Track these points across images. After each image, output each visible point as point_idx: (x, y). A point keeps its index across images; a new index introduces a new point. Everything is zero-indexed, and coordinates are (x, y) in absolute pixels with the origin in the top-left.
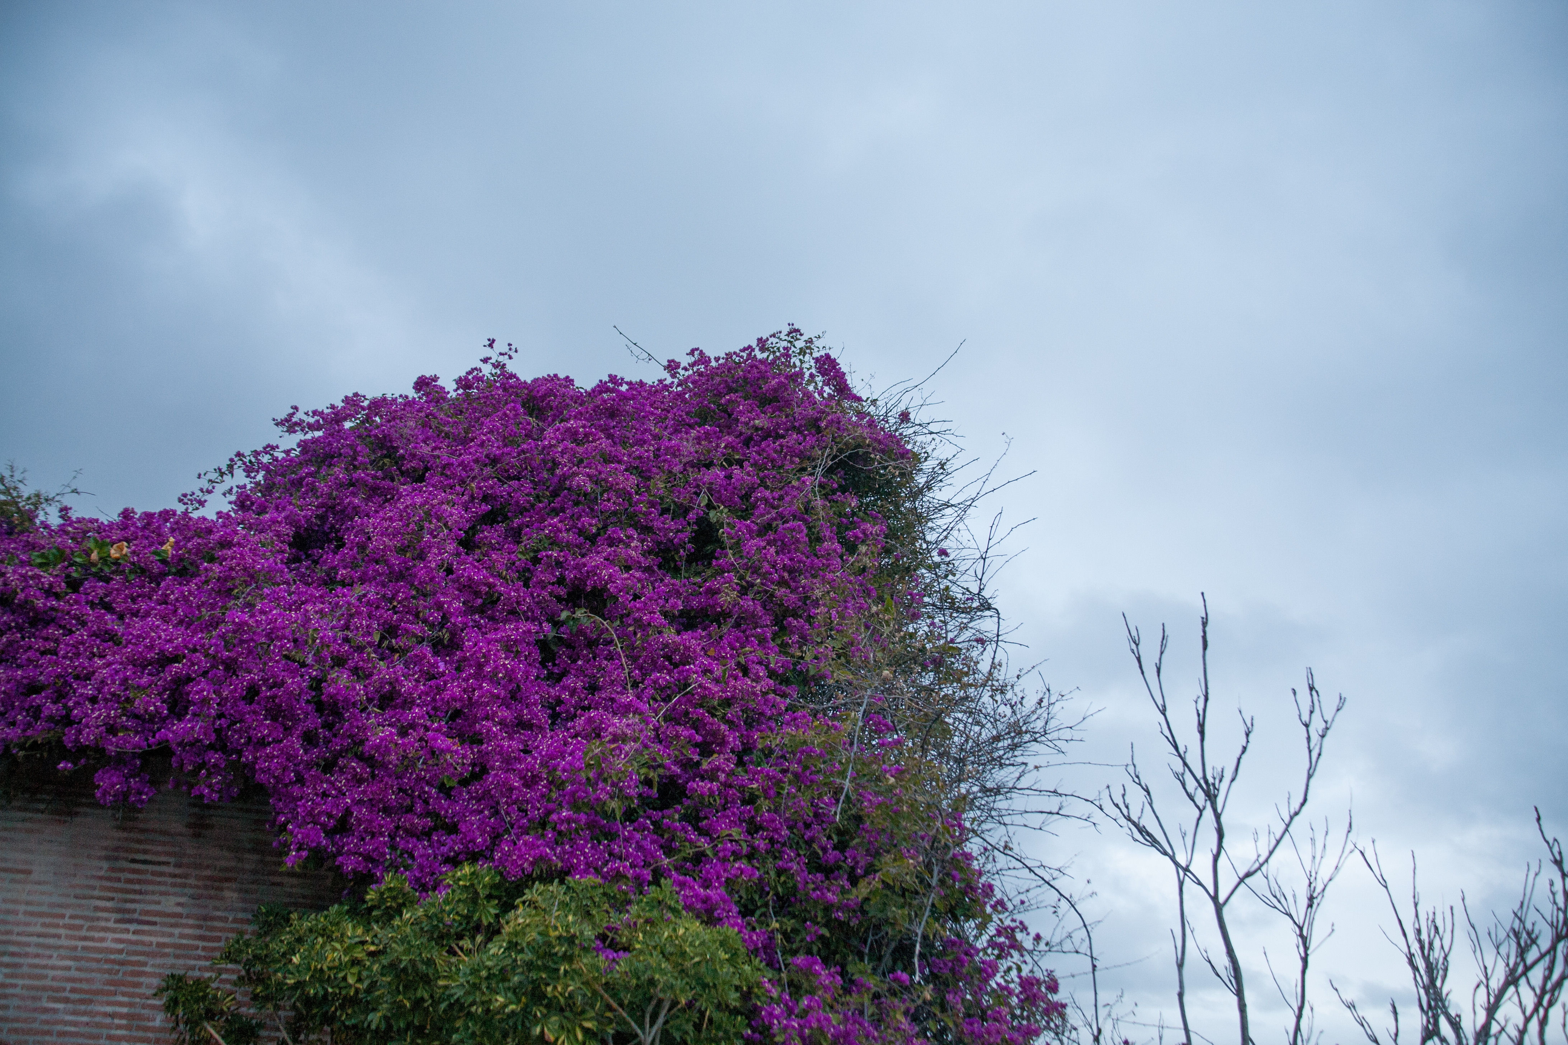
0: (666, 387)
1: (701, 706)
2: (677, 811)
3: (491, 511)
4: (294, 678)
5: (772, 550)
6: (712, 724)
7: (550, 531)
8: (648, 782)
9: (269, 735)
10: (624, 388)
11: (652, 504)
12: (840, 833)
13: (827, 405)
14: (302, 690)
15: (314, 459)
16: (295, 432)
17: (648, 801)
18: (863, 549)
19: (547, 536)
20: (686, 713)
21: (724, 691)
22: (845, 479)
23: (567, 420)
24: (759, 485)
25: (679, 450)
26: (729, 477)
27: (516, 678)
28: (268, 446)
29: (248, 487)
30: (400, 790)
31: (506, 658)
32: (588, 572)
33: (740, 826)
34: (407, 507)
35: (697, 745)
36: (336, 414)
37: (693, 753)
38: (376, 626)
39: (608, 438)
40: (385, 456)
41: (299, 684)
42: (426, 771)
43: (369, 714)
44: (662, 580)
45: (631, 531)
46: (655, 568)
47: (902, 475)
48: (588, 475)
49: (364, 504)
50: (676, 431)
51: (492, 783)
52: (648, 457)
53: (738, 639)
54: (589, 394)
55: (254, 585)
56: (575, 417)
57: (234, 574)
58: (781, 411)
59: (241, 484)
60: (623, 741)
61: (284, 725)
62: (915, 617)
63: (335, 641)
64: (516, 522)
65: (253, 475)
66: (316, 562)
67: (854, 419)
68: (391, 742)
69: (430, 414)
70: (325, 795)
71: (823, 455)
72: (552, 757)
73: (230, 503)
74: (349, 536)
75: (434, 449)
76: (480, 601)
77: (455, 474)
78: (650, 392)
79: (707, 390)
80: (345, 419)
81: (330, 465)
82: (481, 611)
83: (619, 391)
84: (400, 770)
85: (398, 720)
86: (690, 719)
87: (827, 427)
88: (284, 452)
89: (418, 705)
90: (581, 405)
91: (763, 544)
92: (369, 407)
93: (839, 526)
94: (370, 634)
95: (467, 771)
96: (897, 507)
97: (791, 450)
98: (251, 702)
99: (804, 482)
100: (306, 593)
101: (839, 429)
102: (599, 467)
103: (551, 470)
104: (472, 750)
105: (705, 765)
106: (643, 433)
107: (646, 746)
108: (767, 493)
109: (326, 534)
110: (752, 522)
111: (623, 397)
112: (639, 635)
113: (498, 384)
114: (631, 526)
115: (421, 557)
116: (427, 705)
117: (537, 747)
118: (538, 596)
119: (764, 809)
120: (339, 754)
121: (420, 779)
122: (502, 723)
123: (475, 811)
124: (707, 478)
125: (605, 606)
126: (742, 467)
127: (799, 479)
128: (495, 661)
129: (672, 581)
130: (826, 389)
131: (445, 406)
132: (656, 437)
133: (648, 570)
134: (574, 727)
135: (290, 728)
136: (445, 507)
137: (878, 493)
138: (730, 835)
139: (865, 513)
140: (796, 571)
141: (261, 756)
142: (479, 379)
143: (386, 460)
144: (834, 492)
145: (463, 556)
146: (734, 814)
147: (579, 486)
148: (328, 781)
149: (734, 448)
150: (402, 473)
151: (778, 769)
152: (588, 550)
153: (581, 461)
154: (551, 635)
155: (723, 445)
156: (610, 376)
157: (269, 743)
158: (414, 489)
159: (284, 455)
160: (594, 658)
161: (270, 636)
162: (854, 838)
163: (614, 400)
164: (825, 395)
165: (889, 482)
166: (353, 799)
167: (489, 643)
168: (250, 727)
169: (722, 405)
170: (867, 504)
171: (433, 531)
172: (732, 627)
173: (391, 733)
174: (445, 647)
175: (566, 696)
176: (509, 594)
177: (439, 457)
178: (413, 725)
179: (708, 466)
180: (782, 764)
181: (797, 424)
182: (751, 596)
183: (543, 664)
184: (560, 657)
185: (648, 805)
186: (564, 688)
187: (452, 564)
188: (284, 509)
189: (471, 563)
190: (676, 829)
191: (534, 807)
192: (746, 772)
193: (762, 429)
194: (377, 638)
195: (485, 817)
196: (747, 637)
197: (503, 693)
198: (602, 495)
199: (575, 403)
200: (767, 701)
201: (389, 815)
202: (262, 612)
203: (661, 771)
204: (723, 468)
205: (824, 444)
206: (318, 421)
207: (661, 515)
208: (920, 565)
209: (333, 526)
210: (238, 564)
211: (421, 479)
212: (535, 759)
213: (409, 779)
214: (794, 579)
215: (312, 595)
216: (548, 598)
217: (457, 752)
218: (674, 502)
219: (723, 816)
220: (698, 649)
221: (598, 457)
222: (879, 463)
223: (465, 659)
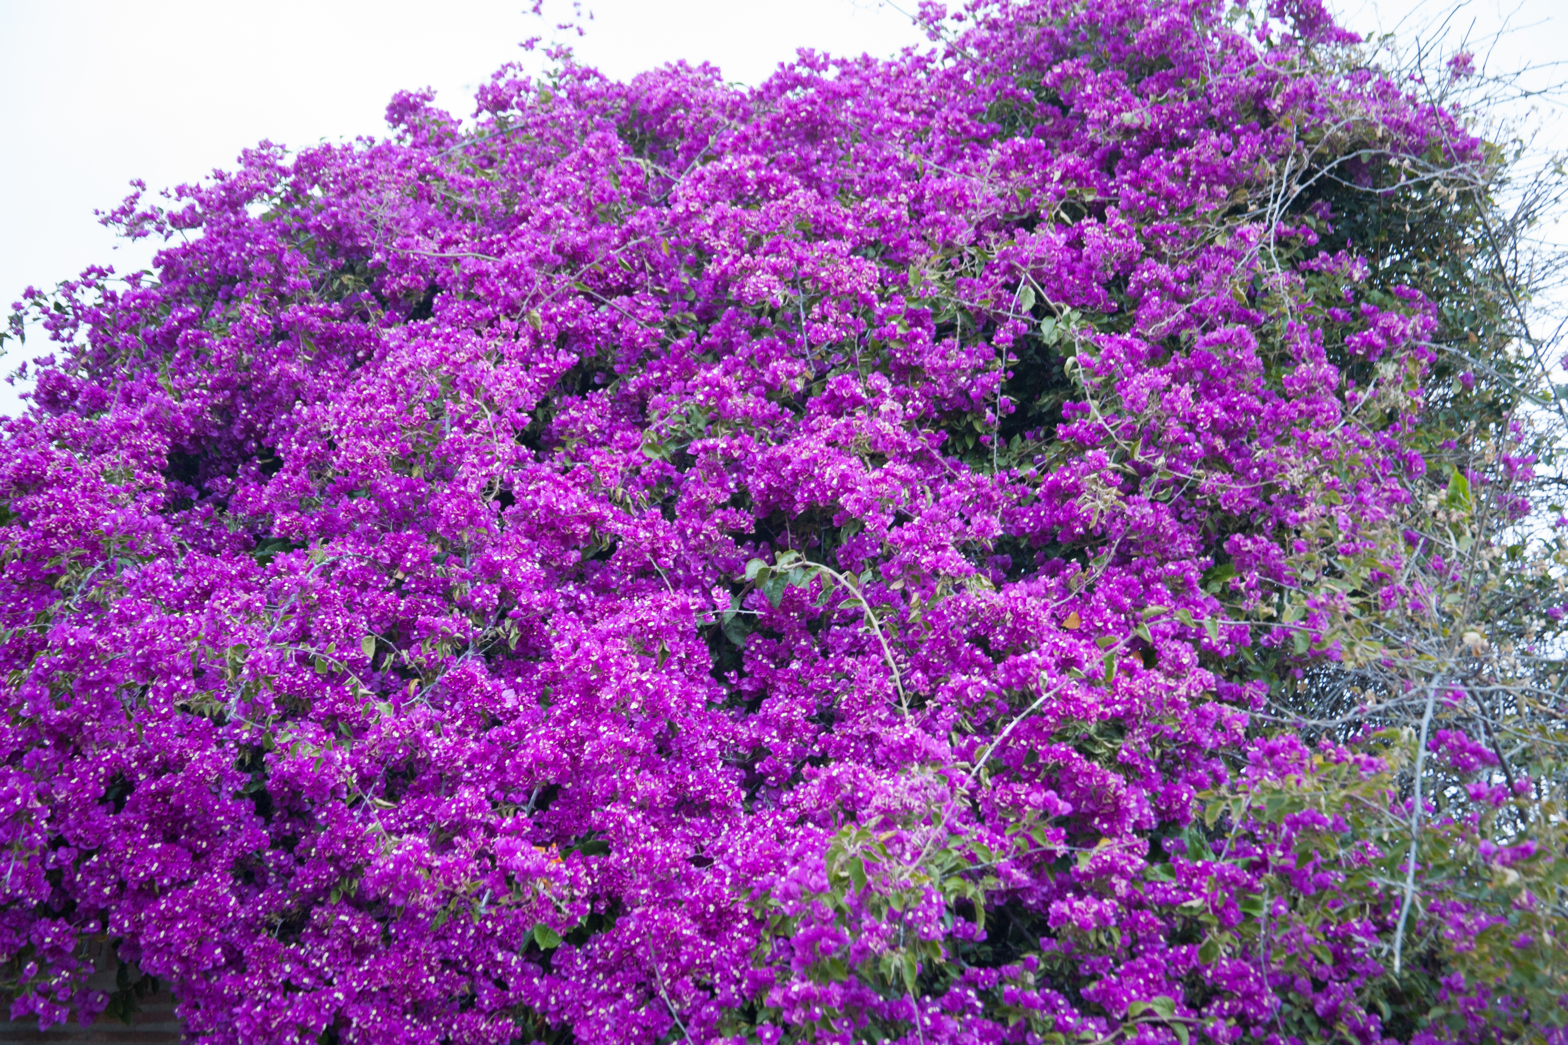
0: (920, 63)
1: (1063, 739)
2: (1030, 965)
3: (579, 365)
4: (203, 748)
5: (1186, 391)
6: (1089, 775)
7: (708, 396)
8: (964, 908)
9: (161, 874)
10: (831, 75)
11: (916, 318)
12: (1393, 996)
13: (1279, 61)
14: (223, 772)
15: (191, 289)
16: (145, 234)
17: (967, 947)
18: (1387, 370)
19: (700, 405)
20: (1031, 754)
21: (1108, 704)
22: (1333, 222)
23: (719, 156)
24: (1143, 255)
25: (962, 196)
26: (1075, 243)
27: (667, 709)
28: (91, 270)
29: (60, 360)
30: (445, 963)
31: (642, 670)
32: (794, 474)
33: (1170, 991)
34: (403, 372)
35: (1060, 822)
36: (229, 189)
37: (1053, 838)
38: (364, 625)
39: (809, 187)
40: (344, 270)
41: (216, 761)
42: (498, 919)
43: (367, 810)
44: (951, 478)
45: (879, 381)
46: (935, 453)
47: (1464, 198)
48: (775, 270)
49: (309, 374)
50: (951, 155)
51: (635, 934)
52: (898, 218)
53: (1126, 587)
54: (759, 96)
55: (100, 565)
56: (735, 148)
57: (54, 544)
58: (1179, 87)
59: (44, 355)
60: (905, 824)
61: (191, 848)
62: (1520, 510)
63: (281, 663)
64: (633, 383)
65: (65, 333)
66: (223, 505)
67: (1344, 85)
68: (419, 864)
69: (427, 171)
70: (289, 987)
71: (1279, 173)
72: (755, 868)
73: (24, 397)
74: (288, 442)
75: (446, 244)
76: (574, 555)
77: (494, 295)
78: (887, 79)
79: (1011, 58)
80: (249, 197)
81: (228, 300)
82: (579, 576)
83: (818, 82)
84: (440, 921)
85: (429, 818)
86: (1040, 768)
87: (1285, 108)
88: (128, 279)
89: (469, 783)
90: (743, 120)
91: (1165, 380)
92: (298, 169)
93: (1328, 324)
94: (354, 644)
95: (582, 911)
96: (1458, 270)
97: (1209, 171)
98: (119, 806)
99: (1243, 236)
100: (209, 570)
101: (1311, 110)
102: (797, 250)
103: (696, 265)
104: (588, 866)
105: (1084, 864)
106: (882, 167)
107: (953, 831)
108: (1163, 270)
109: (239, 445)
110: (1136, 335)
111: (833, 95)
112: (915, 597)
113: (563, 94)
114: (875, 368)
115: (444, 474)
116: (485, 781)
117: (723, 849)
118: (697, 532)
119: (1223, 951)
120: (309, 902)
121: (483, 936)
122: (649, 808)
123: (604, 995)
124: (1029, 251)
125: (836, 541)
126: (1102, 219)
127: (1231, 231)
128: (619, 678)
129: (974, 479)
130: (1275, 24)
131: (456, 150)
132: (909, 172)
133: (920, 459)
134: (795, 803)
135: (205, 853)
136: (483, 364)
137: (1409, 241)
138: (1150, 1012)
139: (1386, 292)
140: (1241, 432)
141: (149, 919)
142: (522, 87)
143: (347, 279)
144: (1310, 252)
145: (530, 465)
146: (1154, 966)
147: (758, 295)
148: (294, 958)
149: (1082, 181)
150: (382, 303)
151: (1241, 862)
152: (789, 427)
153: (757, 239)
154: (729, 613)
155: (1057, 175)
156: (799, 51)
157: (164, 890)
158: (412, 334)
159: (128, 287)
160: (825, 654)
161: (144, 669)
162: (1426, 1010)
163: (813, 102)
164: (1276, 40)
165: (1433, 217)
166: (348, 992)
167: (603, 641)
168: (120, 860)
169: (1046, 87)
170: (1388, 273)
171: (462, 418)
172: (1112, 564)
173: (418, 848)
174: (511, 657)
175: (772, 738)
176: (635, 535)
177: (457, 261)
178: (463, 827)
179: (1031, 223)
180: (1248, 853)
181: (1215, 111)
182: (1147, 495)
183: (718, 675)
184: (752, 657)
185: (966, 957)
186: (765, 723)
187: (511, 483)
188: (143, 398)
189: (548, 478)
190: (1031, 1004)
191: (728, 979)
192: (1170, 872)
193: (1140, 130)
194: (369, 649)
195: (627, 1007)
196: (1147, 583)
197: (642, 742)
198: (808, 308)
199: (731, 117)
200: (1203, 716)
201: (426, 1019)
202: (123, 619)
203: (990, 882)
204: (1060, 225)
205: (1281, 149)
206: (192, 208)
207: (937, 338)
208: (1522, 391)
209: (249, 427)
210: (63, 523)
211: (424, 310)
212: (721, 875)
213: (462, 938)
214: (1236, 450)
215: (224, 574)
216: (717, 537)
217: (557, 874)
218: (962, 309)
219: (1130, 971)
220: (1044, 617)
221: (792, 228)
222: (1410, 176)
223: (555, 678)
